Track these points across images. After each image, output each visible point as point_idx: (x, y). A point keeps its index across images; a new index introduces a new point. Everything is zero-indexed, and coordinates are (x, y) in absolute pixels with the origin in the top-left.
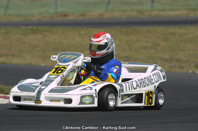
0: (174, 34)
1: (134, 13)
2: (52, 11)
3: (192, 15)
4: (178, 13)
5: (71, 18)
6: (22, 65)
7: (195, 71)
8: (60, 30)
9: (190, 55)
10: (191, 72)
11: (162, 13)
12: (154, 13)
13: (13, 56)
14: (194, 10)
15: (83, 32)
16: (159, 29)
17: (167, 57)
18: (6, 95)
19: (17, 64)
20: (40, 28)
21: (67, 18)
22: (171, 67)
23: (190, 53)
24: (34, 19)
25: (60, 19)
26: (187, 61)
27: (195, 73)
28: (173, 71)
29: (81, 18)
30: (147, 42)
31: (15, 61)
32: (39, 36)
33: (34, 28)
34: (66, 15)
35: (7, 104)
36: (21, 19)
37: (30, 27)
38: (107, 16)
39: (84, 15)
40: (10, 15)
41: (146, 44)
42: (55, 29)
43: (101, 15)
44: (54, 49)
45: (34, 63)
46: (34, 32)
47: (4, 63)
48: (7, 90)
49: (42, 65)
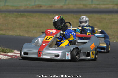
0: (105, 19)
1: (81, 6)
2: (33, 4)
3: (116, 8)
4: (107, 6)
5: (44, 8)
6: (15, 35)
8: (37, 15)
9: (114, 31)
10: (115, 41)
11: (98, 6)
12: (93, 6)
13: (9, 30)
14: (117, 5)
16: (96, 16)
18: (5, 54)
19: (12, 35)
20: (26, 14)
21: (41, 8)
23: (115, 30)
24: (22, 8)
25: (37, 9)
26: (112, 35)
29: (49, 8)
31: (11, 33)
32: (25, 19)
33: (22, 14)
34: (41, 7)
35: (6, 59)
36: (14, 9)
37: (19, 13)
38: (65, 7)
39: (51, 7)
40: (7, 6)
42: (34, 15)
43: (62, 7)
44: (33, 27)
45: (22, 35)
46: (22, 16)
47: (4, 34)
48: (6, 51)
49: (27, 36)
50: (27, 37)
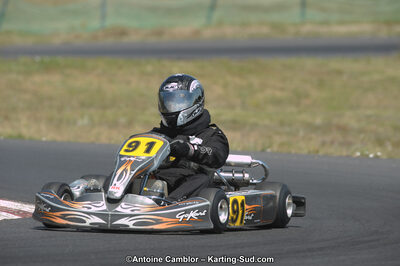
0: (340, 73)
1: (265, 30)
2: (95, 24)
3: (384, 34)
4: (354, 29)
5: (133, 39)
7: (367, 153)
10: (358, 154)
11: (324, 30)
12: (307, 29)
14: (389, 23)
15: (149, 68)
16: (310, 63)
17: (318, 121)
20: (60, 60)
22: (324, 144)
27: (367, 156)
28: (321, 153)
29: (153, 40)
30: (282, 89)
32: (56, 78)
33: (47, 59)
34: (123, 33)
37: (38, 59)
38: (209, 34)
39: (159, 33)
41: (279, 94)
43: (197, 33)
46: (47, 68)
49: (44, 139)
50: (46, 142)
